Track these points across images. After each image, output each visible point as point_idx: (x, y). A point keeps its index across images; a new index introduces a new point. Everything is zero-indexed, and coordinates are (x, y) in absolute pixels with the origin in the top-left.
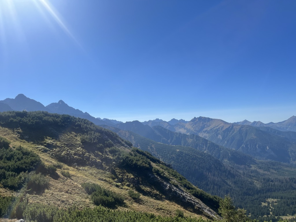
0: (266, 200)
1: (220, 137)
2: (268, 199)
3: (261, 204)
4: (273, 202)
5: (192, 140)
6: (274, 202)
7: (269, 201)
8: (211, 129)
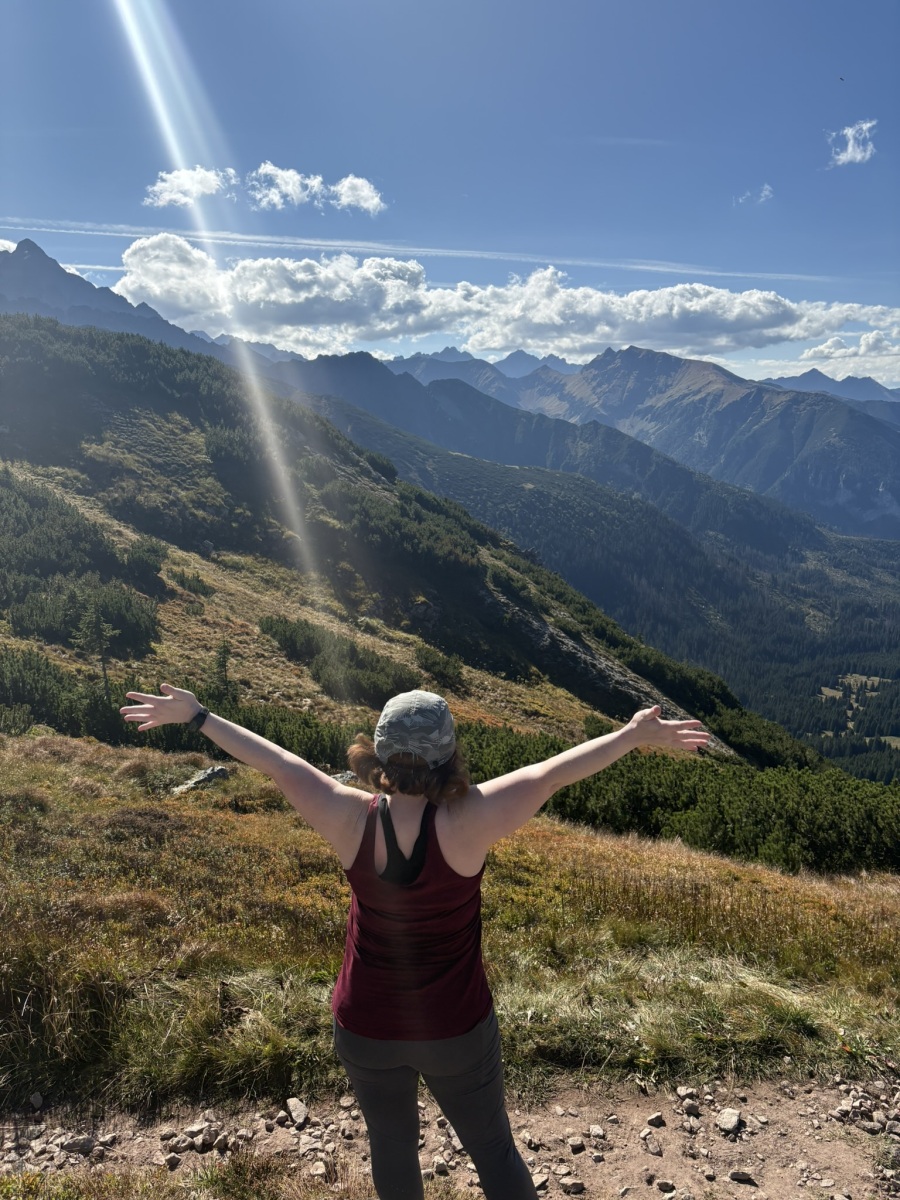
0: (840, 680)
1: (701, 437)
2: (849, 676)
3: (821, 693)
4: (864, 687)
5: (587, 446)
6: (869, 687)
7: (850, 685)
8: (670, 405)
